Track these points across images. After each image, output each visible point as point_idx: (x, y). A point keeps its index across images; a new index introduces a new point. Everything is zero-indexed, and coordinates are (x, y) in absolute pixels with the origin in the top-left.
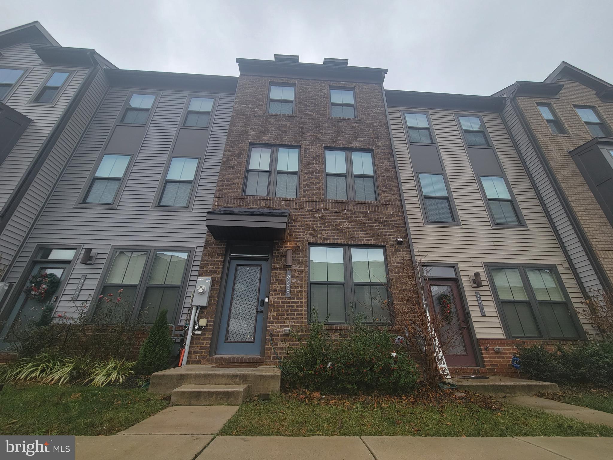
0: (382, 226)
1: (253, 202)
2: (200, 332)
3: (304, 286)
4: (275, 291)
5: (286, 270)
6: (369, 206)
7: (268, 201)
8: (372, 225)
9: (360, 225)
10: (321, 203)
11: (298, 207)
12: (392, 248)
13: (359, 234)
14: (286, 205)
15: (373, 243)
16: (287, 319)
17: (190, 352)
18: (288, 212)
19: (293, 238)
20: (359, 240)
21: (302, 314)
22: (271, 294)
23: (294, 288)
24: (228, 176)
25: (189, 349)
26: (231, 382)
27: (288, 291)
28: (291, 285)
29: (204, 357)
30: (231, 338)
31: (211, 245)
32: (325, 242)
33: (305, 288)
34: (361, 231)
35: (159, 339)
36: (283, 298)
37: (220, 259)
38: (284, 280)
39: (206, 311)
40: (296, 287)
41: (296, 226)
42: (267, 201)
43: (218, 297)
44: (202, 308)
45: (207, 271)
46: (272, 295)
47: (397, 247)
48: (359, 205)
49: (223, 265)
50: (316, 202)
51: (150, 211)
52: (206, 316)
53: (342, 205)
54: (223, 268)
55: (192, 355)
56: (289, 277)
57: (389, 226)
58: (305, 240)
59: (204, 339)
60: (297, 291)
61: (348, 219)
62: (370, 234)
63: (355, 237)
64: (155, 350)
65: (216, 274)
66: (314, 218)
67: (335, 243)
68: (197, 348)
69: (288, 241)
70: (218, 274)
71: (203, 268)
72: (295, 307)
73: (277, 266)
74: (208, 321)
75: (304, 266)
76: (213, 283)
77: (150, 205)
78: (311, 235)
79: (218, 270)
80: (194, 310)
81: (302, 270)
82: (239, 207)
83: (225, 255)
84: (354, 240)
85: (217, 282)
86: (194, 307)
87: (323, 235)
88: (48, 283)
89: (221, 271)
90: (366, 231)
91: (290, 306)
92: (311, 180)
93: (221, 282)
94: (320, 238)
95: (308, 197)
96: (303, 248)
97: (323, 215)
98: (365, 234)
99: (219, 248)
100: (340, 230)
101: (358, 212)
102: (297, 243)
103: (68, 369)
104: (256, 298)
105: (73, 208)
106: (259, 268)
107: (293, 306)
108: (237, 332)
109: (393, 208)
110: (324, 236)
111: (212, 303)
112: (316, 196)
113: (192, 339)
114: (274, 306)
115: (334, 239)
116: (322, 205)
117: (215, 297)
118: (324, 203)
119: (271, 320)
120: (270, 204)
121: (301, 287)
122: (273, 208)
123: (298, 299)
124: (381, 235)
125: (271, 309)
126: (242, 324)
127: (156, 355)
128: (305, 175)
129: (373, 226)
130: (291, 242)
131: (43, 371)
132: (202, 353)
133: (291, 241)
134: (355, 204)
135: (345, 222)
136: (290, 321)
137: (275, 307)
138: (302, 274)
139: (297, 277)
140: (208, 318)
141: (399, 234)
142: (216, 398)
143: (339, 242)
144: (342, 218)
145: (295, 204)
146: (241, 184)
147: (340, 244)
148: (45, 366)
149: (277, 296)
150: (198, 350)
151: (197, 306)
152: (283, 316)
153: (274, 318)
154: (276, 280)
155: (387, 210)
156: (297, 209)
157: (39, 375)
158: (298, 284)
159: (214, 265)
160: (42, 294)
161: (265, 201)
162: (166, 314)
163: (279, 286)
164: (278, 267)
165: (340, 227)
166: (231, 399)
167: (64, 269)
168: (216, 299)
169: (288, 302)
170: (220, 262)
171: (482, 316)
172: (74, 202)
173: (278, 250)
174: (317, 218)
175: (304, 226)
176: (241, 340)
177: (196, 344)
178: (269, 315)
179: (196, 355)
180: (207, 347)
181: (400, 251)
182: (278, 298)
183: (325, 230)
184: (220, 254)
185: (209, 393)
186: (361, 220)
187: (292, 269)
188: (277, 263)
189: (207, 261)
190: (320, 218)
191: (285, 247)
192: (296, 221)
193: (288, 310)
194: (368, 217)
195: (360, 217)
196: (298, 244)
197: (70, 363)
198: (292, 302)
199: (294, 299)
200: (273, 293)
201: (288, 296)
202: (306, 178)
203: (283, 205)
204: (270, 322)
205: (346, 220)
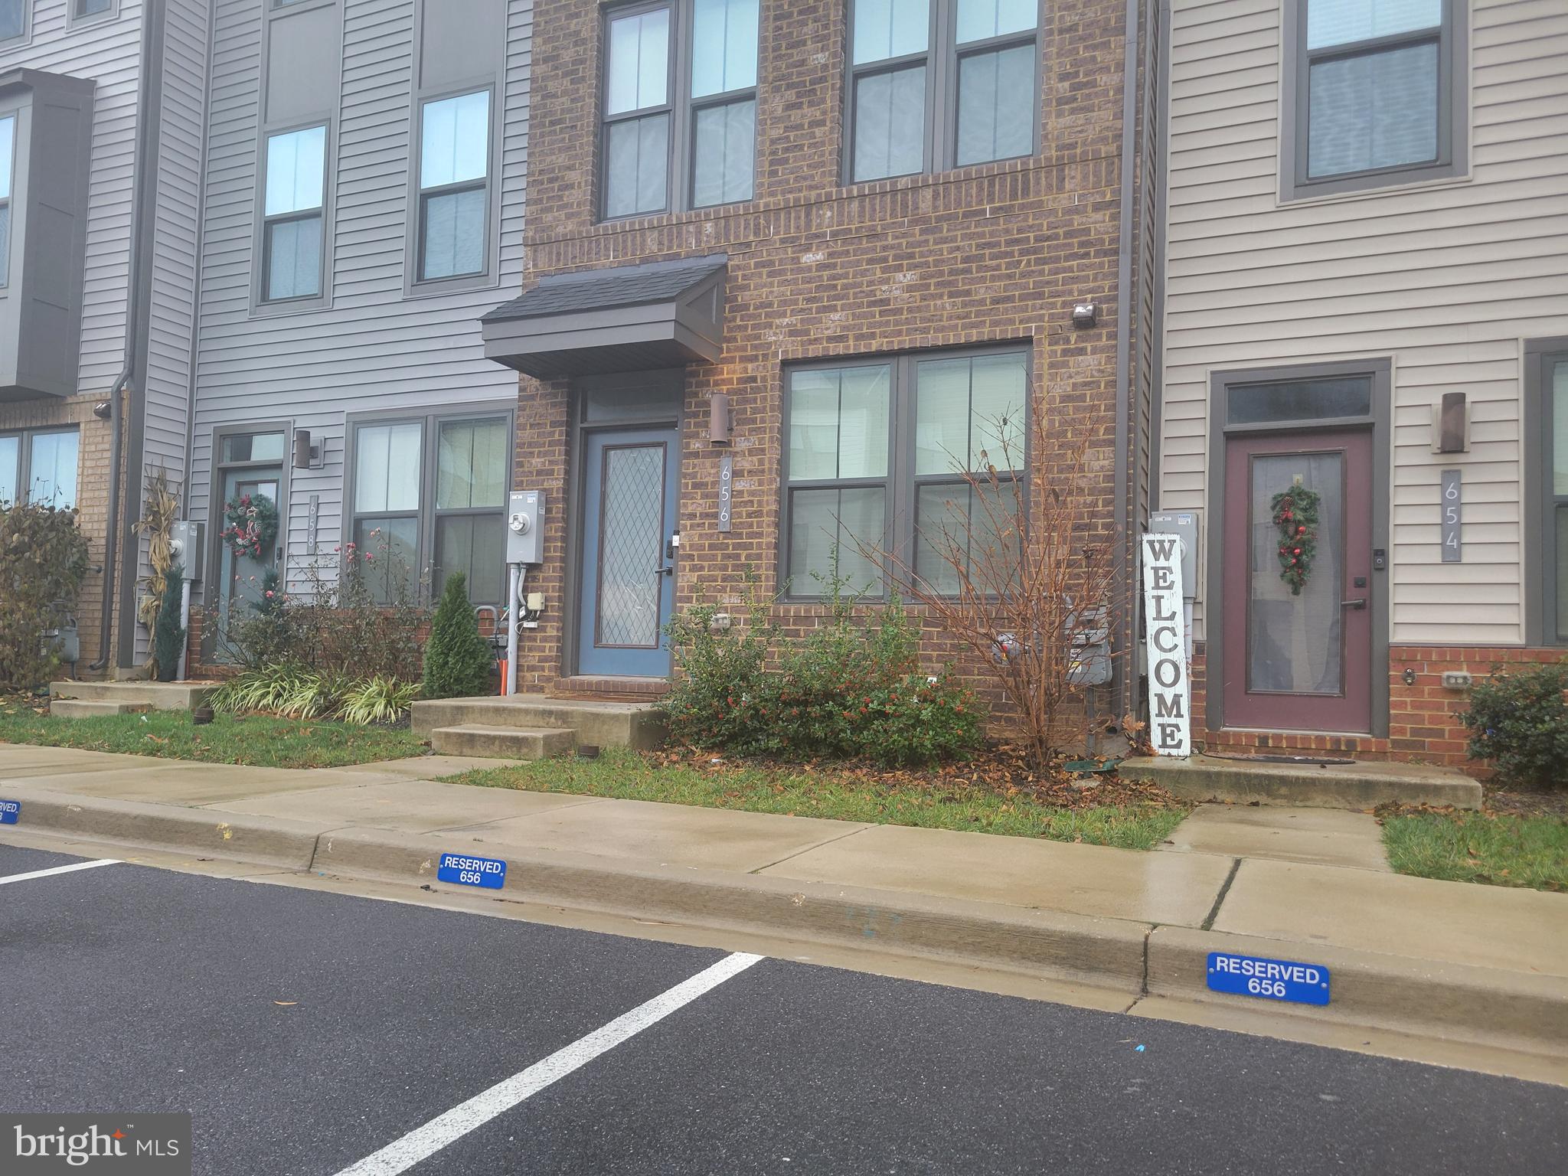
0: (1029, 261)
1: (624, 241)
2: (532, 625)
3: (765, 498)
4: (692, 516)
5: (719, 454)
6: (992, 184)
7: (665, 231)
8: (994, 263)
9: (951, 272)
10: (825, 206)
11: (751, 238)
12: (1057, 343)
13: (944, 308)
14: (717, 237)
15: (986, 333)
16: (723, 590)
17: (519, 668)
18: (723, 259)
19: (737, 349)
20: (943, 329)
21: (759, 576)
22: (683, 524)
23: (741, 506)
24: (548, 159)
25: (518, 661)
26: (541, 724)
27: (724, 517)
28: (732, 496)
29: (549, 679)
30: (608, 639)
31: (532, 397)
32: (831, 354)
33: (768, 504)
34: (951, 295)
35: (452, 639)
36: (712, 535)
37: (557, 437)
38: (715, 483)
39: (541, 575)
40: (745, 503)
41: (746, 307)
42: (661, 234)
43: (564, 539)
44: (531, 567)
45: (531, 472)
46: (685, 528)
47: (1073, 337)
48: (956, 188)
49: (568, 453)
50: (809, 206)
51: (405, 301)
52: (542, 586)
53: (894, 202)
54: (568, 462)
55: (526, 674)
56: (726, 474)
57: (1057, 259)
58: (770, 351)
59: (545, 640)
60: (749, 515)
61: (911, 256)
62: (982, 302)
63: (929, 321)
64: (447, 663)
65: (552, 479)
66: (800, 270)
67: (863, 350)
68: (533, 657)
69: (725, 361)
70: (556, 479)
71: (522, 466)
72: (743, 559)
73: (696, 445)
74: (546, 599)
75: (767, 439)
76: (547, 503)
77: (399, 283)
78: (792, 333)
79: (556, 468)
80: (513, 573)
81: (763, 450)
82: (588, 269)
83: (570, 424)
84: (925, 331)
85: (556, 500)
86: (512, 566)
87: (827, 329)
88: (257, 518)
89: (562, 471)
90: (968, 293)
91: (729, 557)
92: (796, 116)
93: (566, 500)
94: (816, 339)
95: (783, 193)
96: (764, 380)
97: (831, 255)
98: (965, 305)
99: (554, 405)
100: (881, 300)
101: (948, 218)
102: (750, 366)
103: (309, 694)
104: (658, 535)
105: (251, 321)
106: (661, 451)
107: (738, 557)
108: (620, 623)
109: (1085, 177)
110: (829, 331)
111: (552, 554)
112: (808, 183)
113: (520, 638)
114: (691, 557)
115: (859, 337)
116: (829, 214)
117: (555, 539)
118: (835, 204)
119: (686, 594)
120: (673, 239)
121: (760, 503)
122: (678, 254)
123: (750, 535)
124: (1022, 298)
125: (685, 566)
126: (630, 605)
127: (452, 672)
128: (777, 100)
129: (998, 268)
130: (732, 366)
131: (278, 695)
132: (543, 671)
133: (732, 360)
134: (941, 188)
135: (899, 268)
136: (730, 596)
137: (694, 560)
138: (761, 462)
139: (749, 472)
140: (544, 590)
141: (1092, 285)
142: (501, 747)
143: (874, 346)
144: (891, 253)
145: (745, 229)
146: (586, 181)
147: (877, 351)
148: (278, 687)
149: (699, 531)
150: (535, 663)
151: (518, 564)
152: (713, 584)
153: (692, 589)
154: (696, 486)
155: (1061, 188)
156: (748, 245)
157: (273, 703)
158: (752, 493)
159: (546, 454)
160: (255, 543)
161: (656, 234)
162: (462, 584)
163: (701, 502)
164: (698, 448)
165: (882, 291)
166: (524, 750)
167: (276, 481)
168: (559, 544)
169: (724, 546)
170: (557, 445)
171: (1445, 563)
172: (245, 304)
173: (696, 394)
174: (809, 269)
175: (770, 305)
176: (621, 643)
177: (530, 650)
178: (680, 580)
179: (533, 673)
180: (551, 656)
181: (1081, 351)
182: (700, 535)
183: (834, 309)
184: (555, 422)
185: (487, 737)
186: (958, 248)
187: (736, 449)
188: (696, 435)
189: (530, 445)
190: (821, 267)
191: (716, 384)
192: (746, 288)
193: (725, 568)
194: (982, 235)
195: (954, 239)
196: (753, 369)
197: (313, 682)
198: (736, 546)
199: (740, 535)
200: (688, 523)
201: (724, 530)
202: (780, 109)
203: (708, 236)
204: (681, 600)
205: (905, 259)
